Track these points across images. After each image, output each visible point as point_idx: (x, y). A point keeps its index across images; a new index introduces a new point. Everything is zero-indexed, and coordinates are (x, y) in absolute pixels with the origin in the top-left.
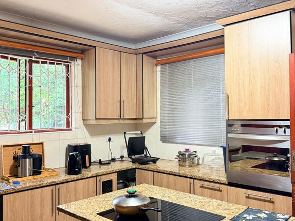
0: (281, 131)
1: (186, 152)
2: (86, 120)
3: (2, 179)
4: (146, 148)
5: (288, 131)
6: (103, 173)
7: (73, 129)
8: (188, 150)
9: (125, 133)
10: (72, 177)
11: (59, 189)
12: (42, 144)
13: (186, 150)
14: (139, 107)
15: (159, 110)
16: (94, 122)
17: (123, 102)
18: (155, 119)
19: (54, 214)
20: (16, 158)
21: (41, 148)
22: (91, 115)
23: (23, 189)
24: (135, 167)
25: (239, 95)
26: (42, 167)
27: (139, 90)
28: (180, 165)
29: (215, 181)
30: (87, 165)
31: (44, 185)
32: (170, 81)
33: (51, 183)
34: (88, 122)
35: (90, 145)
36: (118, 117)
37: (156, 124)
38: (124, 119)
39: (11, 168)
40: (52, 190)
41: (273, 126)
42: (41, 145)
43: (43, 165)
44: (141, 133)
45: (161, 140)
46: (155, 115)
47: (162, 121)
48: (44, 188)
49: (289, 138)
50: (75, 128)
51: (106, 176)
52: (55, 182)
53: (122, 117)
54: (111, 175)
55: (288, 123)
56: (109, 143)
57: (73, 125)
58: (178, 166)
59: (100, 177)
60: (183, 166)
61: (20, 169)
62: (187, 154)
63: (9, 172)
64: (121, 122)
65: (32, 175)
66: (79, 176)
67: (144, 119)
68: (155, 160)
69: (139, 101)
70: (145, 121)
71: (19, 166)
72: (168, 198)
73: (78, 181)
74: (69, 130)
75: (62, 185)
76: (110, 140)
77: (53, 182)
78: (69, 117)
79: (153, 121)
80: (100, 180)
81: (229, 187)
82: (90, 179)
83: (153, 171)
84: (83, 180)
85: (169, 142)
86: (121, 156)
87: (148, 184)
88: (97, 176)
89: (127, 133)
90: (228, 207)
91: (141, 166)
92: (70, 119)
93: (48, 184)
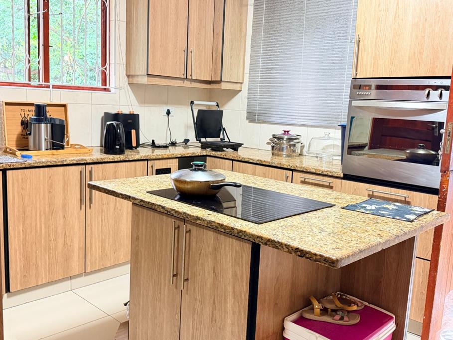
0: (435, 94)
1: (284, 134)
2: (133, 76)
3: (5, 152)
4: (224, 130)
5: (446, 94)
6: (157, 157)
7: (111, 90)
8: (288, 132)
9: (192, 103)
10: (111, 157)
11: (90, 172)
12: (64, 106)
13: (285, 131)
14: (216, 64)
15: (247, 71)
16: (145, 80)
17: (192, 52)
18: (239, 85)
19: (83, 207)
20: (25, 124)
21: (64, 113)
22: (140, 68)
23: (36, 165)
24: (205, 154)
25: (377, 37)
26: (66, 140)
27: (218, 34)
28: (273, 154)
29: (325, 173)
30: (134, 144)
31: (68, 162)
32: (267, 21)
33: (79, 160)
34: (135, 80)
35: (138, 115)
36: (182, 77)
37: (241, 92)
38: (192, 80)
39: (17, 138)
40: (81, 172)
41: (423, 88)
42: (63, 108)
43: (67, 137)
44: (217, 105)
45: (247, 119)
46: (241, 78)
47: (250, 87)
48: (68, 168)
49: (445, 106)
50: (116, 88)
51: (161, 161)
52: (86, 160)
53: (189, 77)
54: (169, 160)
55: (447, 82)
56: (167, 117)
57: (112, 83)
58: (271, 155)
59: (152, 162)
60: (278, 155)
61: (31, 138)
62: (286, 137)
63: (14, 143)
64: (187, 84)
65: (50, 149)
66: (122, 157)
67: (222, 83)
68: (235, 147)
69: (216, 53)
70: (224, 86)
71: (30, 134)
72: (252, 184)
73: (120, 164)
74: (105, 90)
75: (96, 166)
76: (168, 113)
77: (83, 160)
78: (106, 69)
79: (236, 87)
80: (152, 167)
81: (344, 181)
82: (138, 163)
83: (233, 160)
84: (127, 163)
85: (258, 122)
86: (185, 140)
87: (225, 170)
88: (147, 160)
89: (196, 102)
90: (340, 197)
91: (214, 153)
92: (107, 73)
93: (75, 162)
